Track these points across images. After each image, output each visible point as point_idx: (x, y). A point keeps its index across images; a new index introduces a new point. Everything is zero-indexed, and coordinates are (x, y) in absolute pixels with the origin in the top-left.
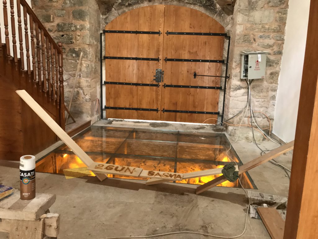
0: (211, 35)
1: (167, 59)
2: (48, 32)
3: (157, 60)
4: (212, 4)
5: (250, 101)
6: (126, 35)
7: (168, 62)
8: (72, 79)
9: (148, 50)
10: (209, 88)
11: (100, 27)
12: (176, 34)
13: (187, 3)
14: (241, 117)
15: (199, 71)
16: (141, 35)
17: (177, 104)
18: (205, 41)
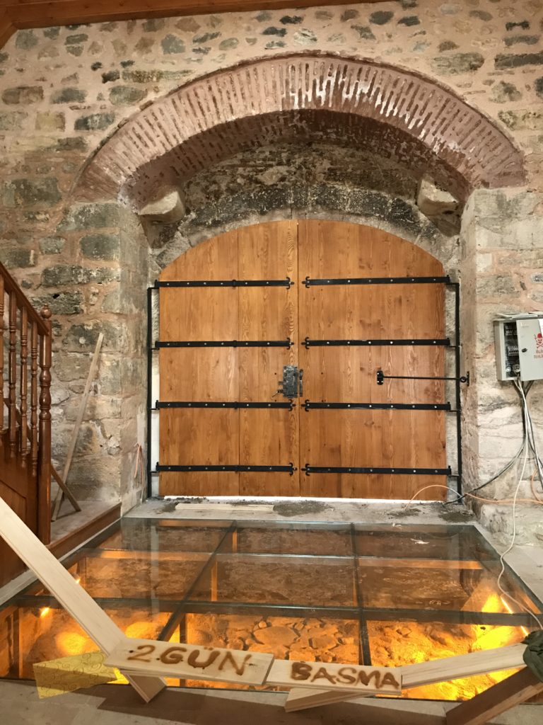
0: (411, 282)
1: (309, 342)
2: (21, 288)
3: (286, 344)
4: (408, 212)
5: (530, 435)
6: (209, 290)
7: (311, 348)
8: (75, 400)
9: (263, 323)
10: (419, 407)
11: (147, 275)
12: (329, 284)
13: (349, 213)
14: (513, 478)
15: (389, 367)
16: (244, 289)
17: (340, 451)
18: (398, 296)
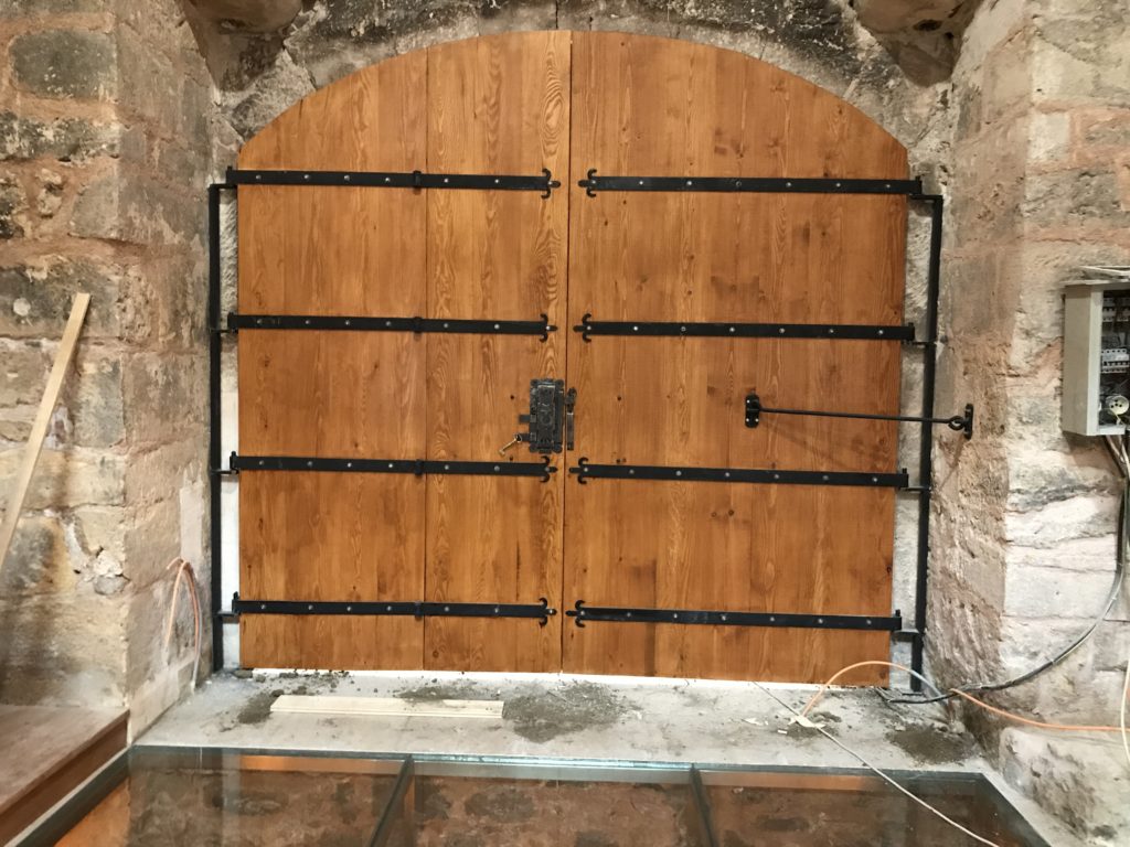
0: (833, 190)
1: (591, 324)
3: (539, 328)
4: (832, 24)
6: (357, 194)
7: (596, 340)
9: (484, 277)
10: (837, 479)
11: (207, 154)
12: (641, 189)
13: (693, 21)
14: (1081, 667)
15: (773, 389)
16: (440, 193)
17: (654, 573)
18: (803, 223)
